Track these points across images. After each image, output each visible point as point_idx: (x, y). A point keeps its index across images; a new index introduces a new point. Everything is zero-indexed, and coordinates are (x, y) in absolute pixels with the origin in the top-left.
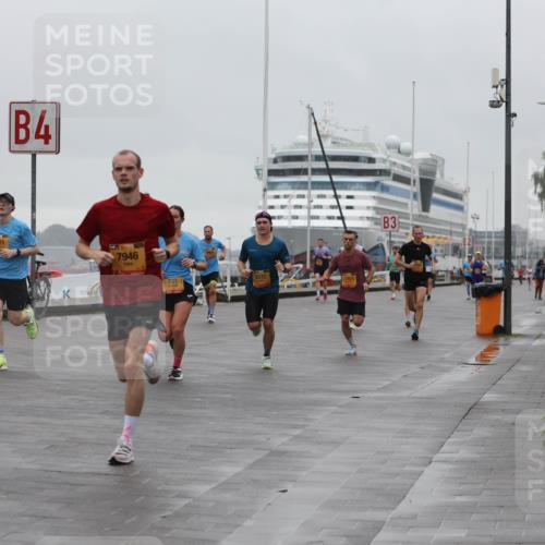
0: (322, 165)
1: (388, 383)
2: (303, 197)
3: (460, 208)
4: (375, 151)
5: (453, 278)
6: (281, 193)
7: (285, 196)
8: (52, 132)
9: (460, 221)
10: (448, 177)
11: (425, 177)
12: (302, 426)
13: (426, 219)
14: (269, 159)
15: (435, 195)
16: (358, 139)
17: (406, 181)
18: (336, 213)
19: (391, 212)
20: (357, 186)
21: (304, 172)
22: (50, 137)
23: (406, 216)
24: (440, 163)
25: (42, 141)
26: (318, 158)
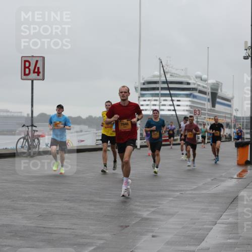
0: (165, 86)
1: (195, 187)
2: (157, 100)
3: (230, 106)
4: (190, 79)
5: (226, 138)
6: (147, 98)
7: (149, 100)
8: (41, 70)
9: (229, 112)
10: (224, 92)
11: (213, 91)
12: (156, 207)
13: (214, 111)
14: (141, 83)
15: (218, 100)
16: (182, 74)
17: (205, 93)
18: (172, 108)
19: (197, 107)
20: (182, 96)
21: (157, 89)
22: (40, 73)
23: (204, 109)
24: (220, 85)
25: (36, 74)
26: (163, 83)
